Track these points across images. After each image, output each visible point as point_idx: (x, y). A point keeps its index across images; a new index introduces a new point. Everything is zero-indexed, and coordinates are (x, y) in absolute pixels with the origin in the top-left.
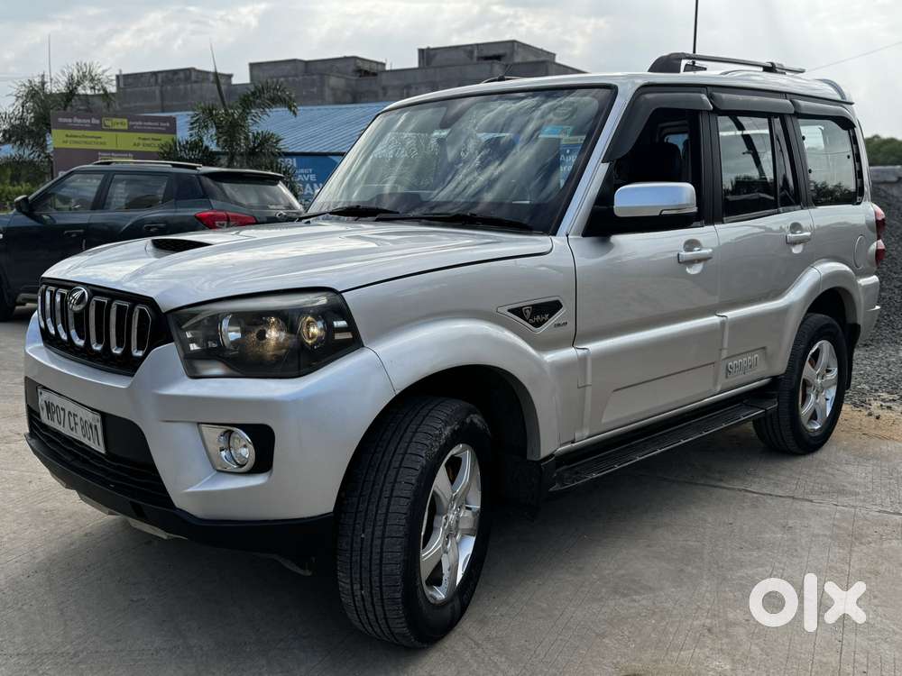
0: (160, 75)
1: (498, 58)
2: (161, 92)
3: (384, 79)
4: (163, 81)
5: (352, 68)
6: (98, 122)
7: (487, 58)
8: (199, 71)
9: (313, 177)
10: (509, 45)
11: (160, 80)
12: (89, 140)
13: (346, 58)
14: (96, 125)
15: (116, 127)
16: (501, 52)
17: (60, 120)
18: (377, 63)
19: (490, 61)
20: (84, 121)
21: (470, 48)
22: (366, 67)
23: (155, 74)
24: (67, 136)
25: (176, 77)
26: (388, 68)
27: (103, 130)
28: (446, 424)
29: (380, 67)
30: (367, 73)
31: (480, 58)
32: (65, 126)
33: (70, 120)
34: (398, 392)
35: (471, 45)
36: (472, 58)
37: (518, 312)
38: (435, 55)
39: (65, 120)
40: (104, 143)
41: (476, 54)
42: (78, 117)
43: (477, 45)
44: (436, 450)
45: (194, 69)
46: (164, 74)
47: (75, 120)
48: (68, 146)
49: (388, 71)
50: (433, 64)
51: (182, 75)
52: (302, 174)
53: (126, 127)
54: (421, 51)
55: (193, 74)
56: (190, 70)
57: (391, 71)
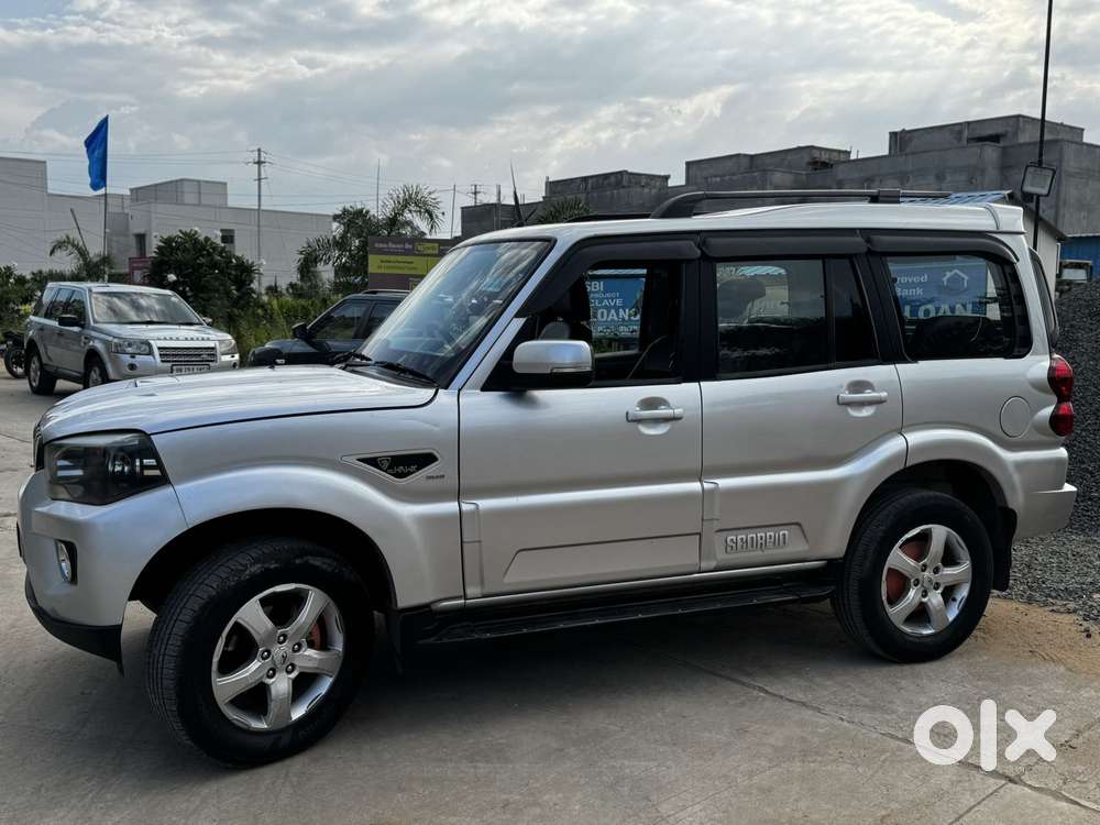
0: (590, 181)
1: (995, 138)
2: (587, 198)
3: (841, 172)
4: (592, 188)
5: (807, 159)
6: (411, 247)
7: (981, 139)
8: (632, 174)
9: (619, 302)
10: (1011, 122)
11: (589, 186)
12: (401, 265)
13: (799, 149)
14: (409, 250)
15: (429, 252)
16: (998, 130)
17: (377, 245)
18: (840, 152)
19: (980, 144)
20: (399, 246)
21: (957, 128)
22: (825, 157)
23: (585, 179)
24: (382, 261)
25: (606, 182)
26: (853, 157)
27: (415, 255)
28: (256, 561)
29: (843, 157)
30: (825, 165)
31: (969, 140)
32: (380, 252)
33: (385, 246)
34: (190, 526)
35: (961, 124)
36: (960, 140)
37: (372, 462)
38: (910, 140)
39: (381, 245)
40: (415, 268)
41: (966, 134)
42: (394, 243)
43: (968, 123)
44: (233, 583)
45: (626, 171)
46: (594, 179)
47: (391, 245)
48: (383, 271)
49: (853, 161)
50: (908, 150)
51: (613, 179)
52: (607, 299)
53: (437, 252)
54: (893, 135)
55: (625, 178)
56: (621, 173)
57: (857, 160)
